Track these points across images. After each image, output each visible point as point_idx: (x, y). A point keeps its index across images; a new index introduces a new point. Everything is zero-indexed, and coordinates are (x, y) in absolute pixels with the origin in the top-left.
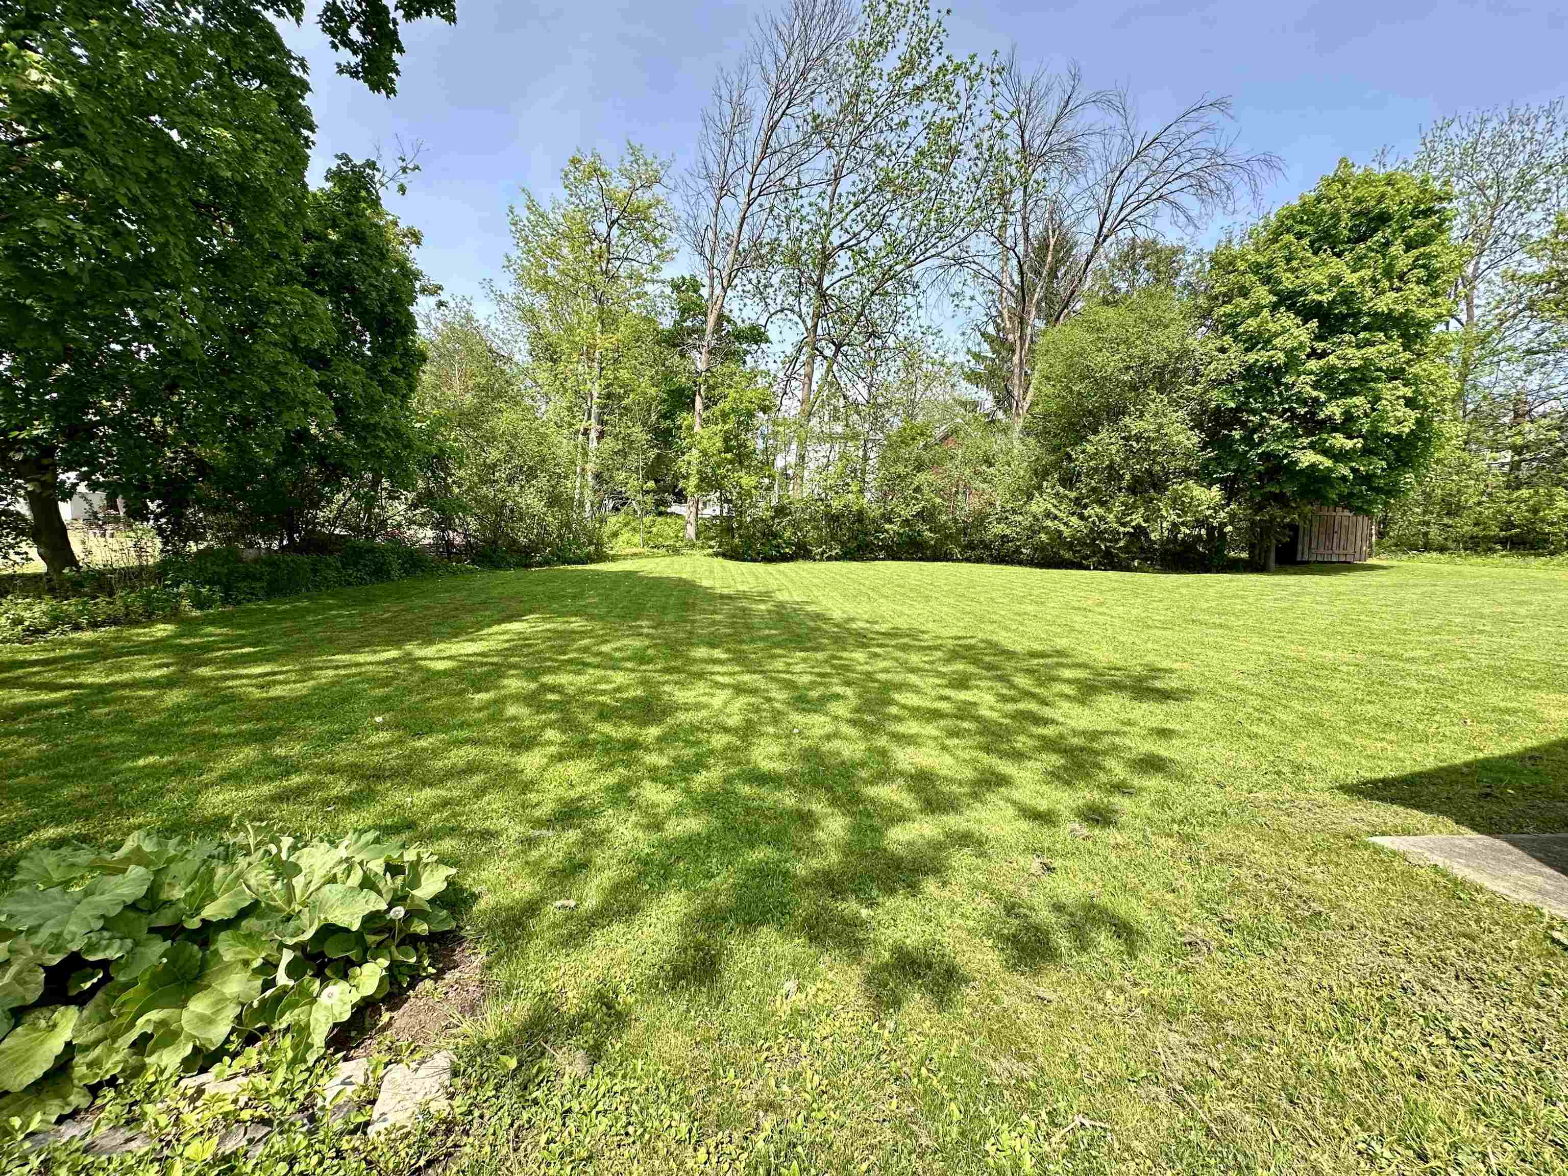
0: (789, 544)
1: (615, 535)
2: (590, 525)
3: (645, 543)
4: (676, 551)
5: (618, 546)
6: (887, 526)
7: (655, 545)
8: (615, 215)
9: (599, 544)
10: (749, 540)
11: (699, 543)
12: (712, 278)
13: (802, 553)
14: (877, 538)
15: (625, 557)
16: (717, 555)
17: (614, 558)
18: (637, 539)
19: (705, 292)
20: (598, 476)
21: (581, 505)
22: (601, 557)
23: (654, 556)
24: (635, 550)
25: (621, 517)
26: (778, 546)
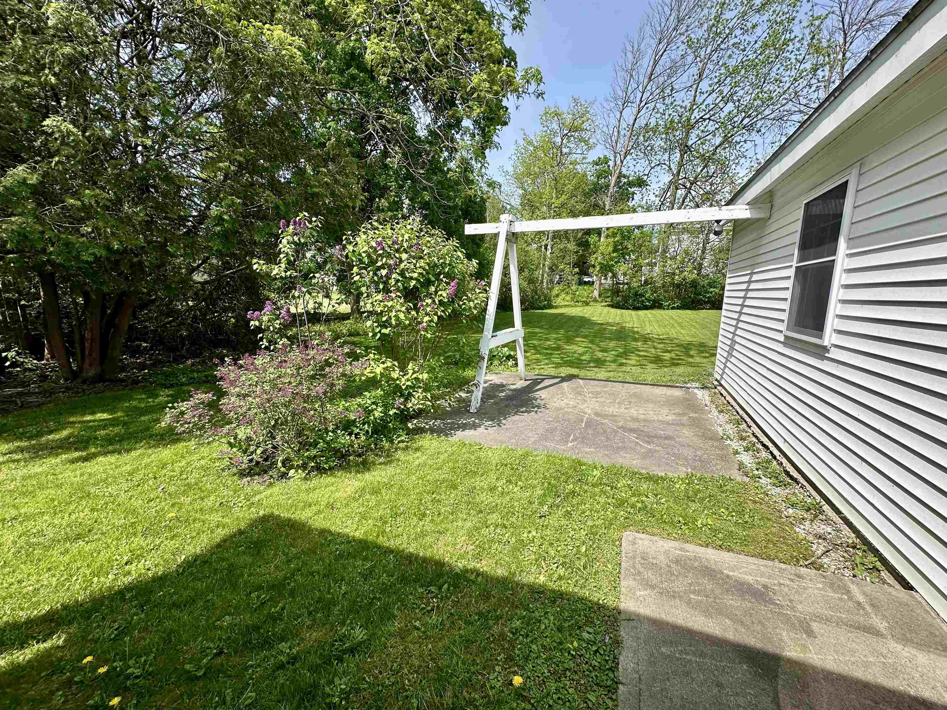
0: (649, 301)
1: (557, 296)
2: (546, 292)
3: (572, 299)
4: (587, 304)
5: (559, 301)
6: (712, 290)
7: (576, 301)
8: (565, 132)
9: (549, 300)
10: (626, 299)
11: (600, 300)
12: (615, 157)
13: (656, 305)
14: (704, 296)
15: (561, 307)
16: (608, 306)
17: (556, 307)
18: (568, 298)
19: (611, 163)
20: (550, 268)
21: (542, 282)
22: (550, 307)
23: (576, 306)
24: (567, 303)
25: (561, 287)
26: (643, 301)
